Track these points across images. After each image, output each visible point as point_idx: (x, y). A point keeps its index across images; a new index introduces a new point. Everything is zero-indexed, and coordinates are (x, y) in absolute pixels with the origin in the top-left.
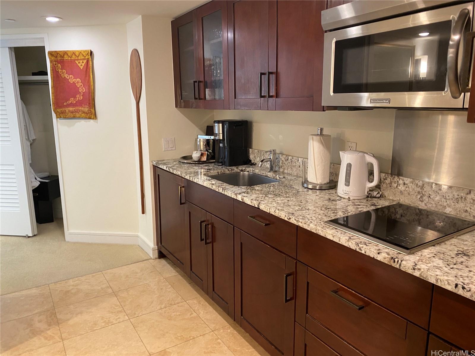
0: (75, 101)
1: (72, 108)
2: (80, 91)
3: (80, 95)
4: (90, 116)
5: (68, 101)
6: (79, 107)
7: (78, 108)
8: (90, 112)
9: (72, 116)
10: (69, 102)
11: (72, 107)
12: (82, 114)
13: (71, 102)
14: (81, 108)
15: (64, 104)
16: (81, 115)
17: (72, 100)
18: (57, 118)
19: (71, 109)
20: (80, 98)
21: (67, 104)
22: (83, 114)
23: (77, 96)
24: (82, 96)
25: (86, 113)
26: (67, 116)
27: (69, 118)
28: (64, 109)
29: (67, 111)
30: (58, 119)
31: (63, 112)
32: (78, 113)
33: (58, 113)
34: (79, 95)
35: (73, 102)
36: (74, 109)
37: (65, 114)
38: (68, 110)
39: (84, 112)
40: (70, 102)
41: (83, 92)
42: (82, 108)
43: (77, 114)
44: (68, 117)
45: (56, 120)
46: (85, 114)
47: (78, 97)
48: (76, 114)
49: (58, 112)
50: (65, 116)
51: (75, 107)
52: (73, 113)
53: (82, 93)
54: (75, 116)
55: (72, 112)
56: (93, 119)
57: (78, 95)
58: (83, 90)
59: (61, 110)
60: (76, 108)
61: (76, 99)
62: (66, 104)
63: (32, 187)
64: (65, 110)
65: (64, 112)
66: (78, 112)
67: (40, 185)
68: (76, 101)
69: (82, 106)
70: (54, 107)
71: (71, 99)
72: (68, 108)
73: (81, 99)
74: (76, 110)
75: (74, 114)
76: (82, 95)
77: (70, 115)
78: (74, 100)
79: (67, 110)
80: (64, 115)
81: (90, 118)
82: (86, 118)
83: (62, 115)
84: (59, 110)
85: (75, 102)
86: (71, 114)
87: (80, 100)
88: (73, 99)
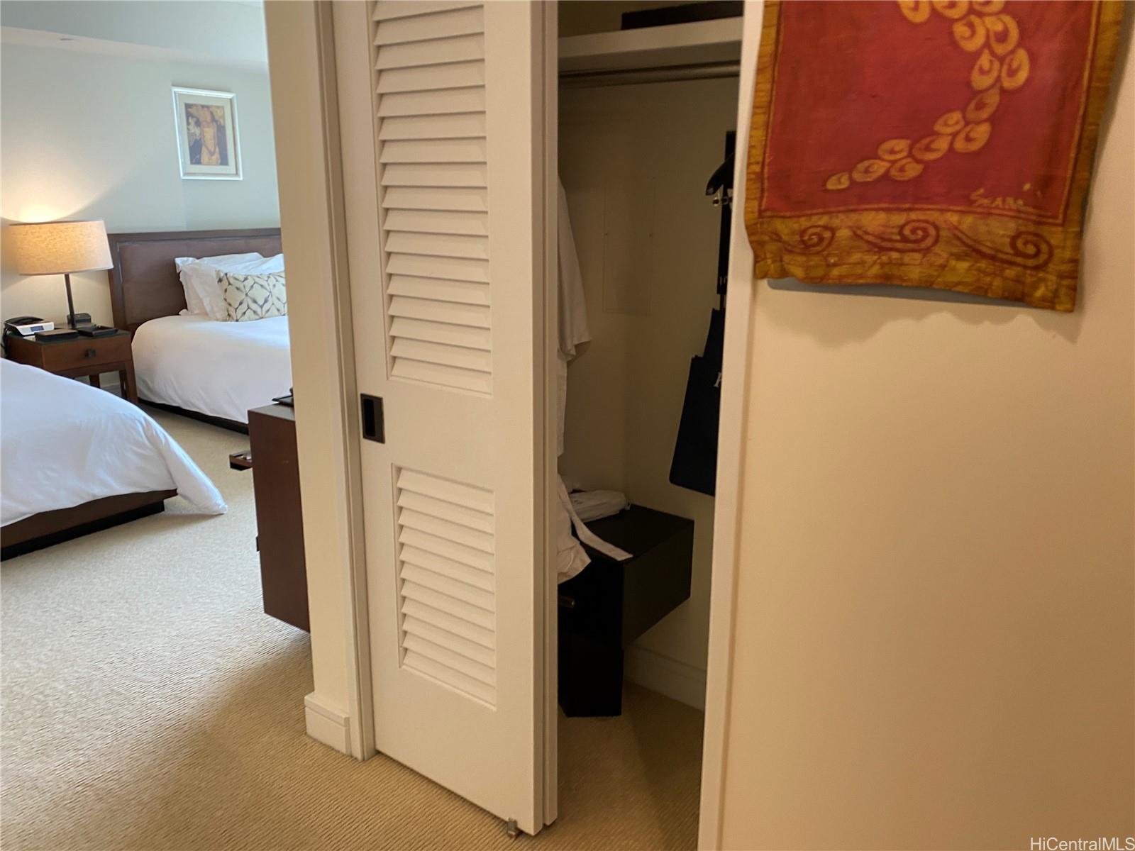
0: (918, 161)
1: (882, 216)
2: (980, 82)
3: (971, 115)
4: (1018, 281)
5: (866, 163)
6: (942, 211)
7: (934, 216)
8: (1031, 250)
9: (876, 270)
10: (867, 171)
11: (887, 210)
12: (953, 262)
13: (888, 171)
14: (954, 218)
15: (832, 185)
16: (943, 267)
17: (892, 152)
18: (759, 273)
19: (874, 221)
20: (968, 139)
21: (852, 182)
22: (963, 266)
23: (938, 127)
24: (992, 120)
25: (993, 258)
26: (835, 272)
27: (850, 285)
28: (824, 220)
29: (844, 233)
30: (764, 284)
31: (815, 239)
32: (927, 251)
33: (772, 247)
34: (964, 111)
35: (902, 170)
36: (899, 219)
37: (826, 258)
38: (850, 228)
39: (973, 250)
40: (879, 168)
41: (1003, 91)
42: (969, 220)
43: (917, 256)
44: (841, 277)
45: (748, 289)
46: (983, 264)
47: (949, 130)
48: (907, 258)
49: (777, 237)
50: (820, 272)
51: (910, 210)
52: (882, 250)
53: (993, 99)
54: (895, 271)
55: (880, 245)
56: (1049, 303)
57: (956, 116)
58: (1012, 73)
59: (804, 222)
60: (913, 216)
61: (928, 149)
62: (845, 183)
63: (560, 574)
64: (826, 228)
65: (821, 239)
66: (923, 245)
67: (588, 569)
68: (927, 165)
69: (971, 202)
70: (756, 203)
71: (887, 145)
72: (854, 216)
73: (975, 147)
74: (914, 231)
75: (895, 255)
76: (985, 114)
77: (863, 263)
78: (910, 155)
79: (844, 225)
80: (815, 260)
81: (1017, 297)
82: (979, 294)
83: (801, 259)
84: (785, 228)
85: (913, 170)
86: (870, 258)
87: (969, 155)
88: (901, 145)
